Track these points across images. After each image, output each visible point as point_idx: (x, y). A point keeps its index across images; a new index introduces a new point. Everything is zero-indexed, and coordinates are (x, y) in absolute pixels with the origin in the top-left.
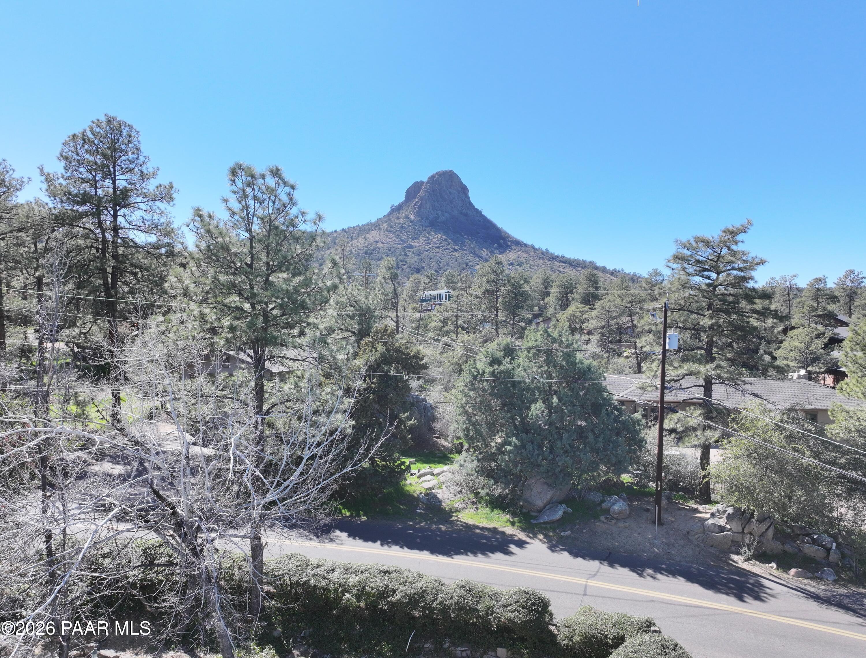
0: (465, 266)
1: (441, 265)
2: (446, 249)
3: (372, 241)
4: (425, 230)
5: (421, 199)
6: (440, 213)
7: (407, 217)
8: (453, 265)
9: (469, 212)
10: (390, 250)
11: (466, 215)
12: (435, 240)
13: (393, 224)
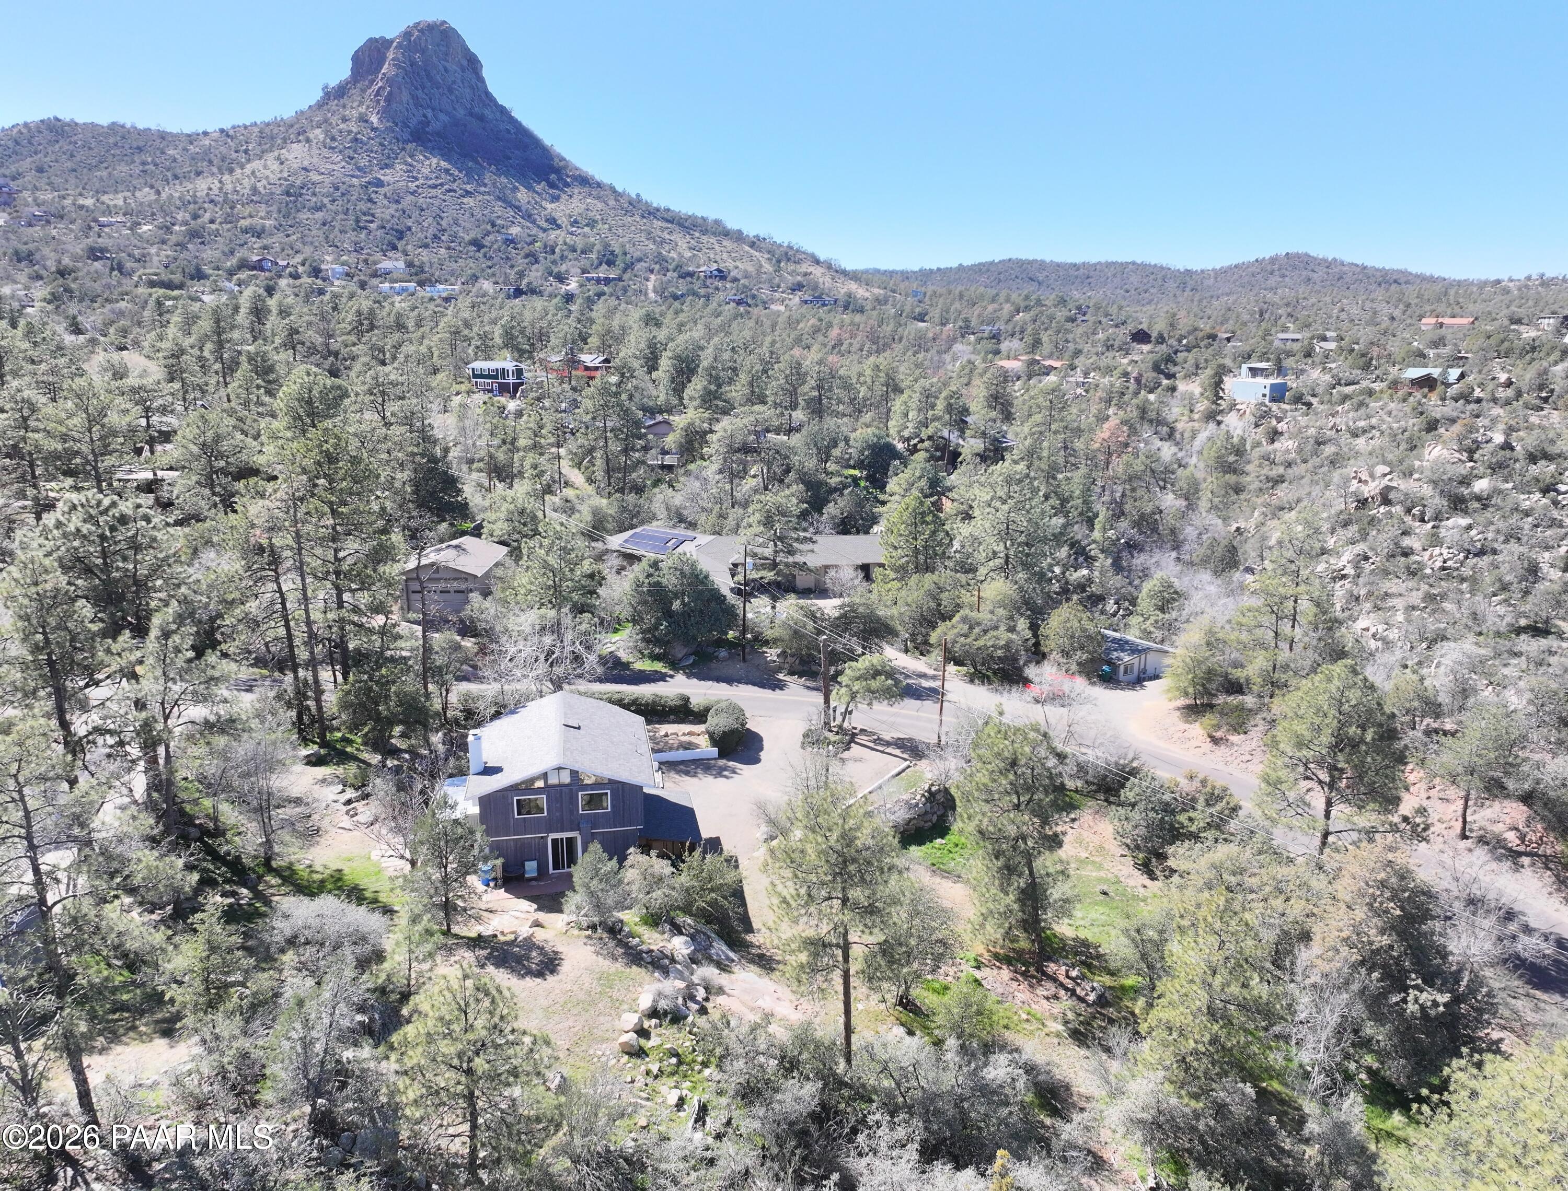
0: (489, 227)
1: (444, 223)
2: (450, 191)
3: (295, 166)
4: (403, 149)
5: (390, 81)
6: (429, 113)
7: (363, 119)
8: (468, 225)
9: (486, 112)
10: (337, 189)
11: (481, 118)
12: (426, 171)
13: (334, 131)
